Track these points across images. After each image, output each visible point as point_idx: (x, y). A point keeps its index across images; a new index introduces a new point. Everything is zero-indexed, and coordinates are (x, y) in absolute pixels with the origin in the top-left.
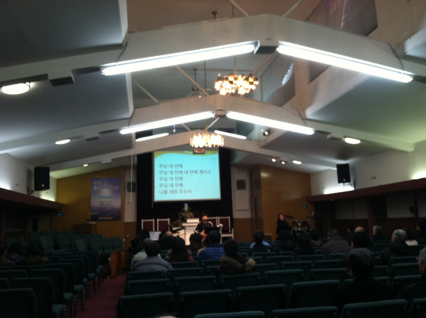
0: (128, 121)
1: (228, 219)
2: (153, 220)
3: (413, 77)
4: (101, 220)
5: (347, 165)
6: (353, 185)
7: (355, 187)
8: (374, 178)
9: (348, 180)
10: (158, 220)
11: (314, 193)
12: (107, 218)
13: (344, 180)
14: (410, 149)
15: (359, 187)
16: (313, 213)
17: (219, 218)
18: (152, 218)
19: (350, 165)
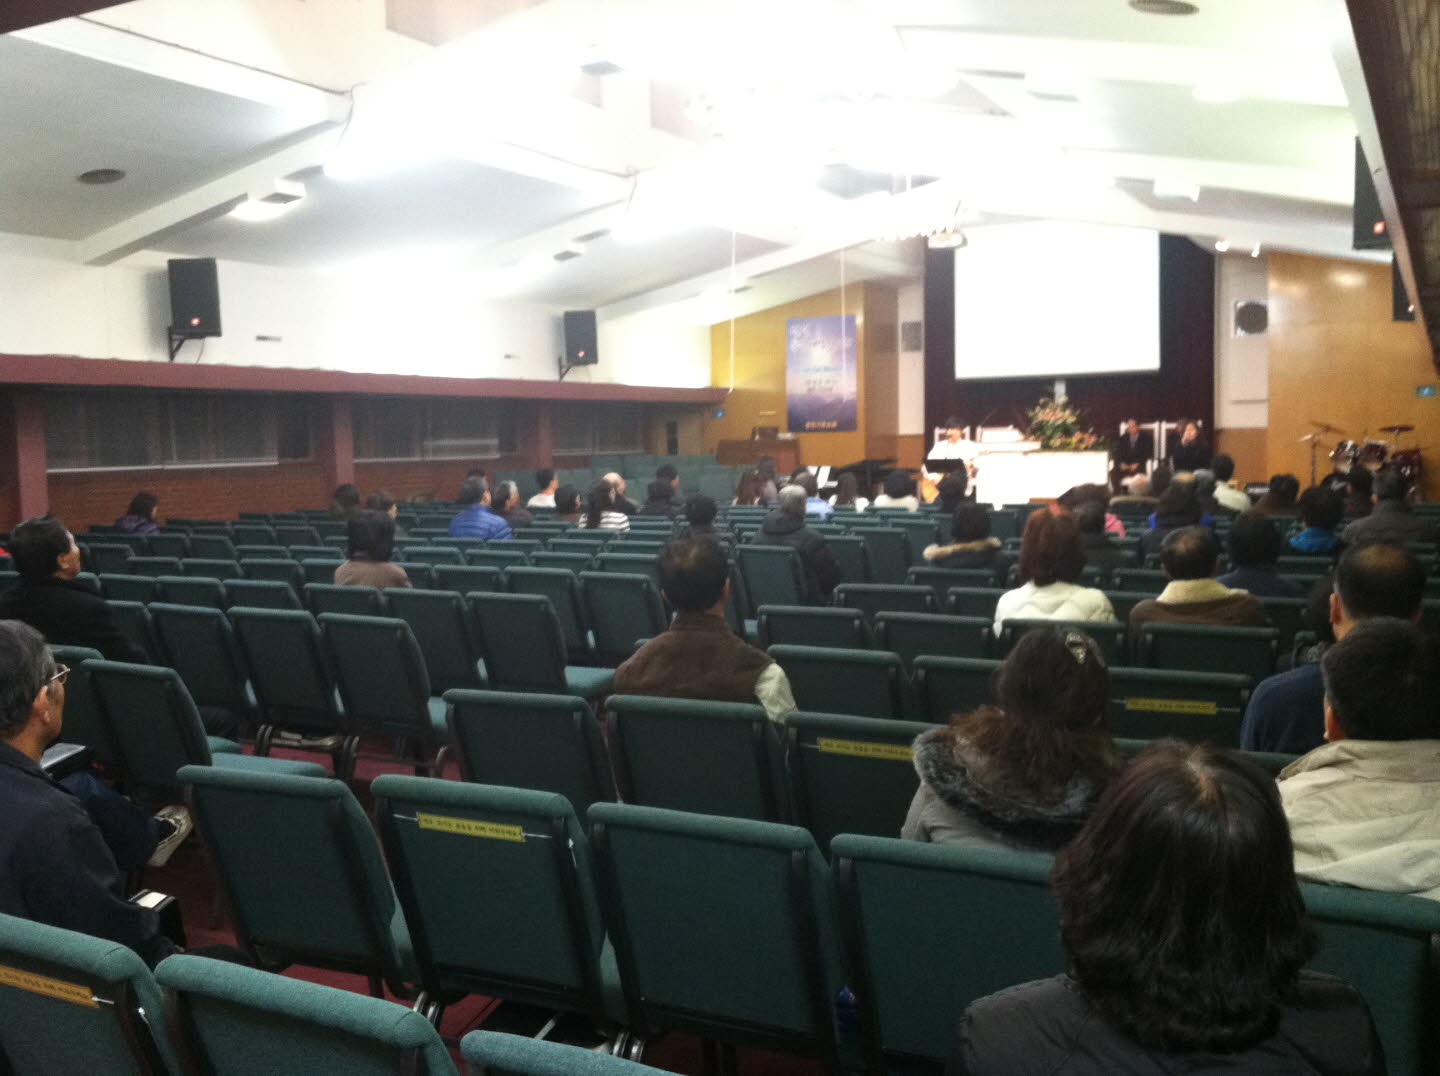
4: (811, 430)
12: (823, 425)
17: (1163, 426)
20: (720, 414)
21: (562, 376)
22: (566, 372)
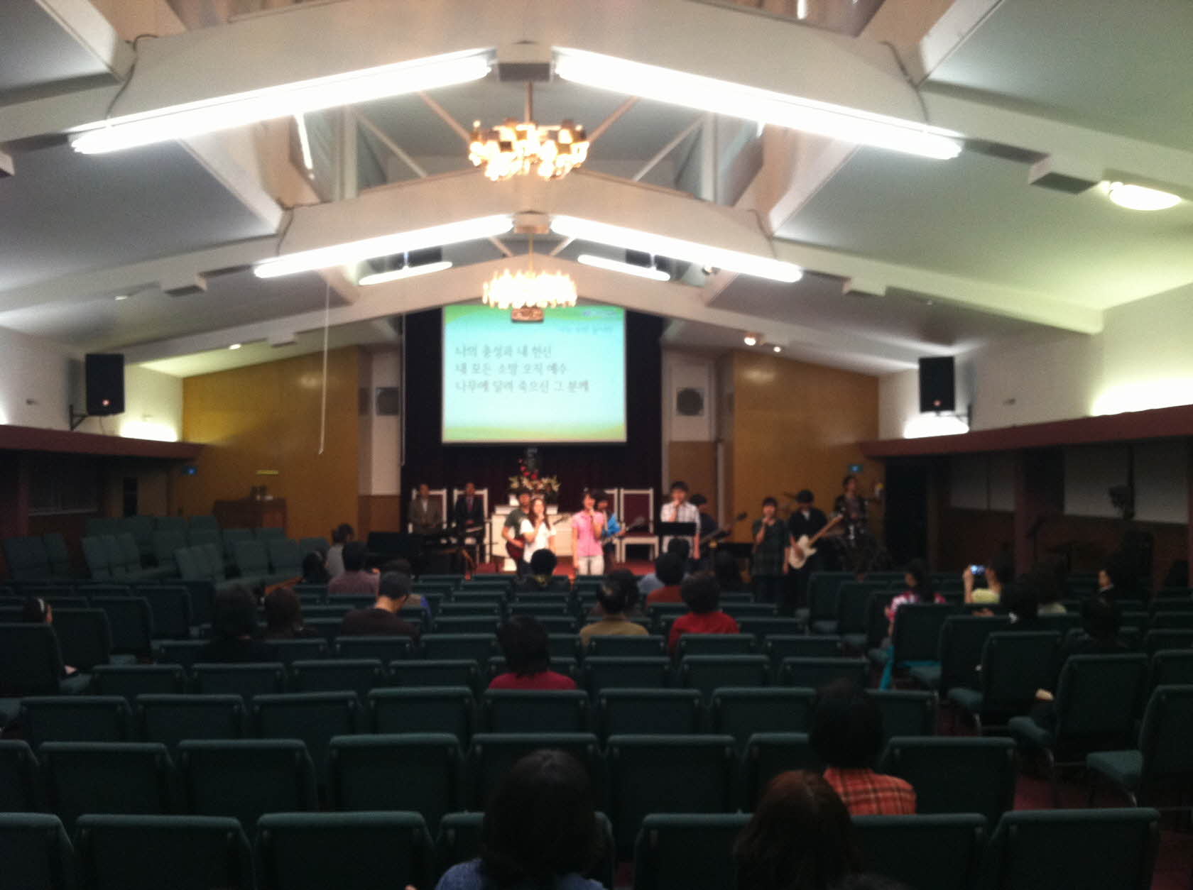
0: (274, 241)
1: (647, 496)
2: (444, 493)
3: (961, 142)
5: (949, 361)
6: (965, 419)
7: (970, 424)
8: (1012, 401)
9: (948, 405)
10: (456, 493)
11: (884, 435)
13: (937, 403)
14: (1091, 326)
15: (980, 426)
16: (879, 487)
17: (623, 492)
18: (440, 488)
19: (957, 362)
20: (191, 472)
21: (73, 427)
22: (80, 422)
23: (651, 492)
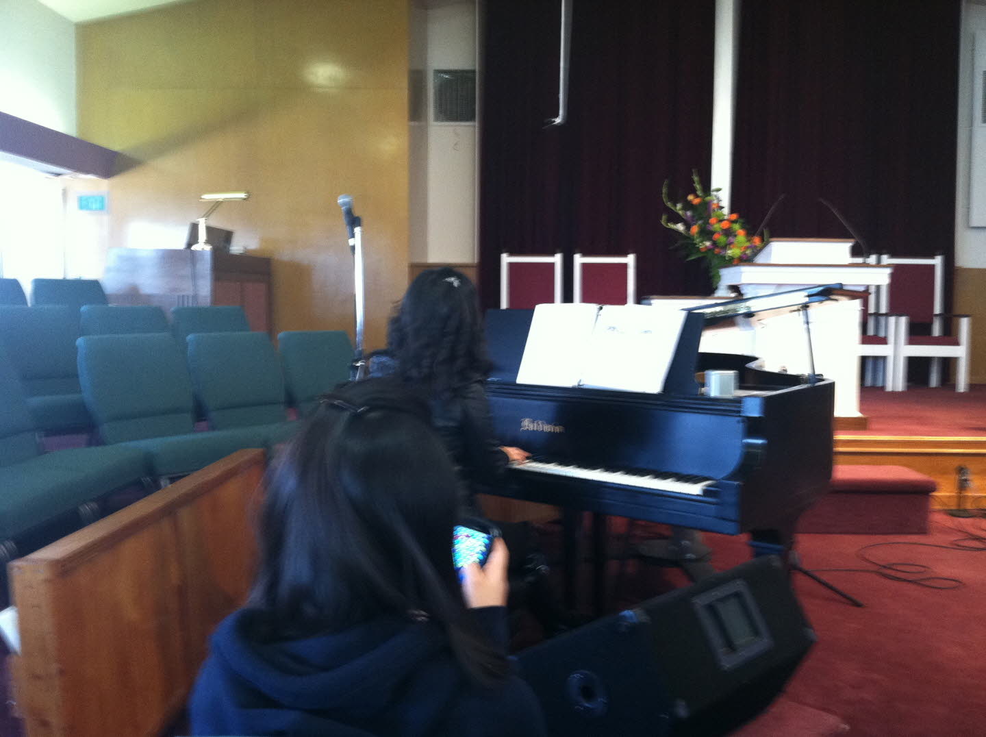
1: (932, 268)
2: (557, 259)
10: (579, 260)
23: (937, 261)
